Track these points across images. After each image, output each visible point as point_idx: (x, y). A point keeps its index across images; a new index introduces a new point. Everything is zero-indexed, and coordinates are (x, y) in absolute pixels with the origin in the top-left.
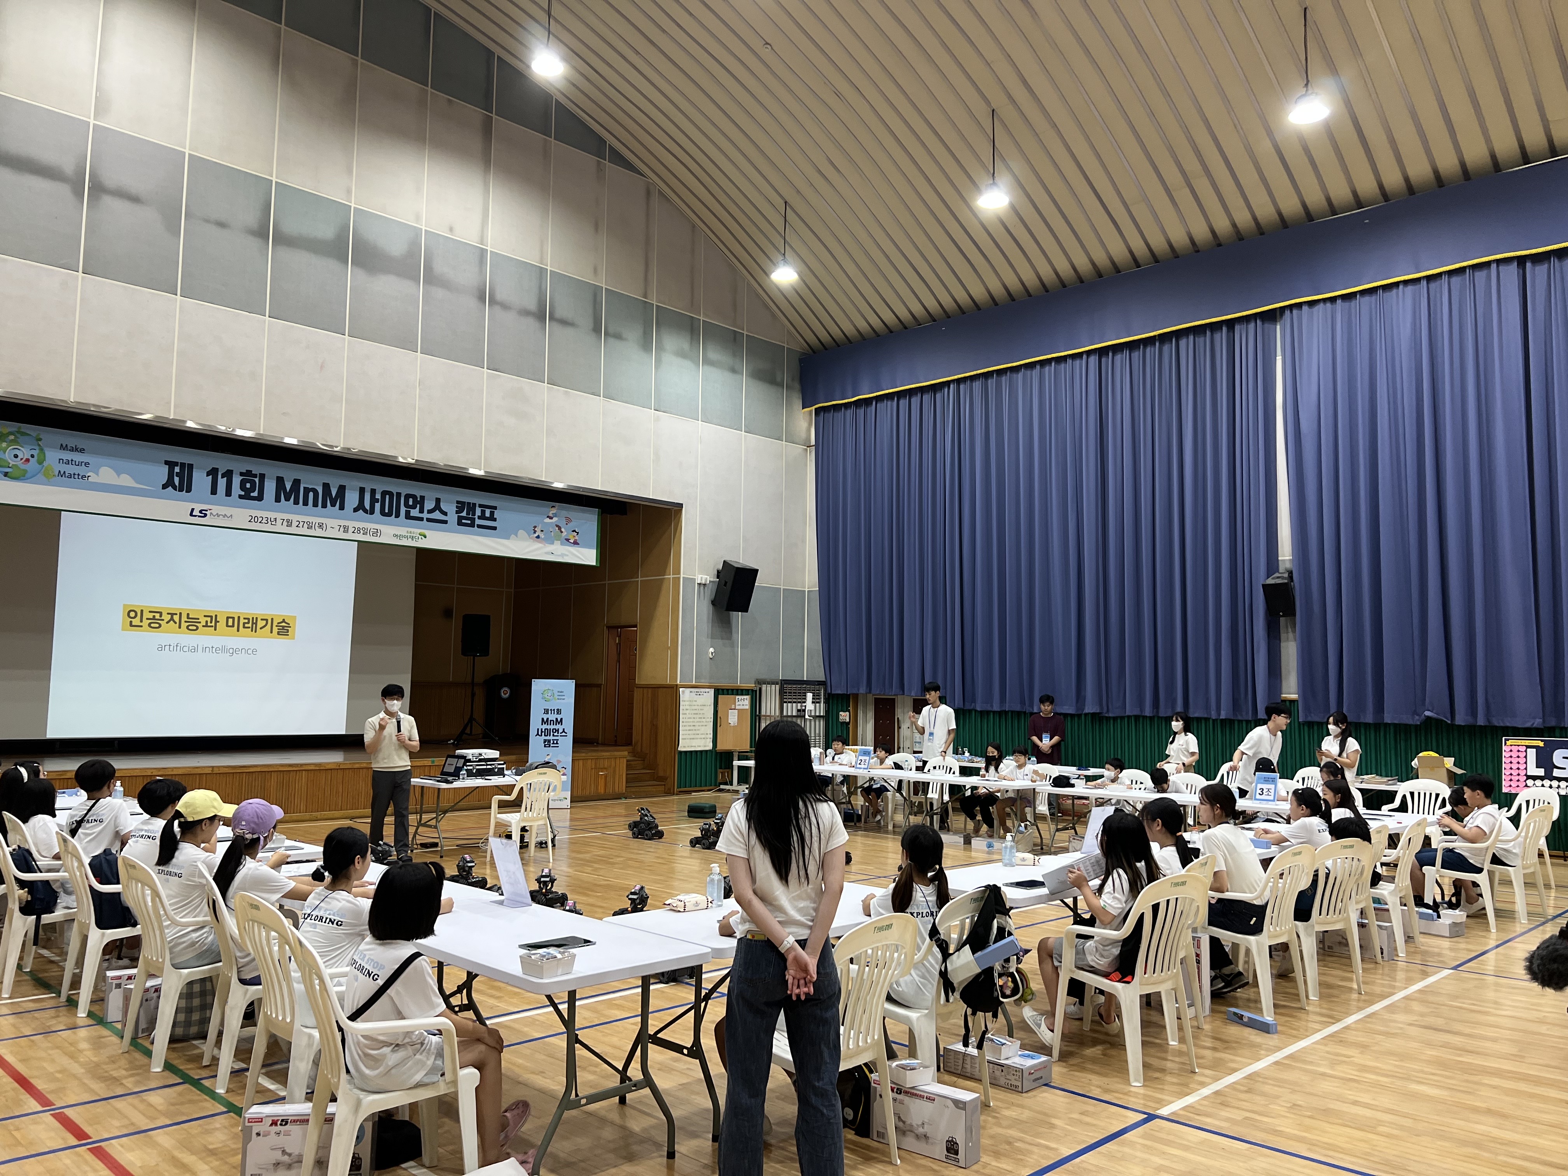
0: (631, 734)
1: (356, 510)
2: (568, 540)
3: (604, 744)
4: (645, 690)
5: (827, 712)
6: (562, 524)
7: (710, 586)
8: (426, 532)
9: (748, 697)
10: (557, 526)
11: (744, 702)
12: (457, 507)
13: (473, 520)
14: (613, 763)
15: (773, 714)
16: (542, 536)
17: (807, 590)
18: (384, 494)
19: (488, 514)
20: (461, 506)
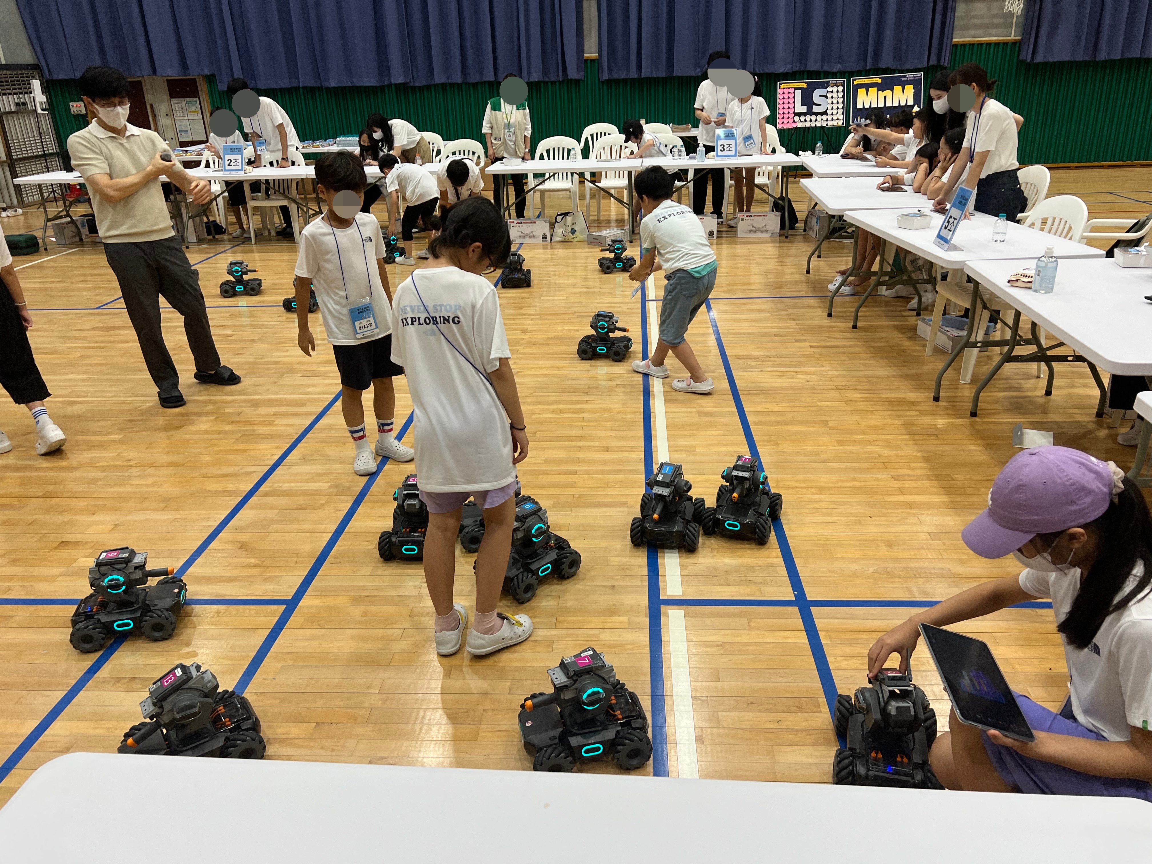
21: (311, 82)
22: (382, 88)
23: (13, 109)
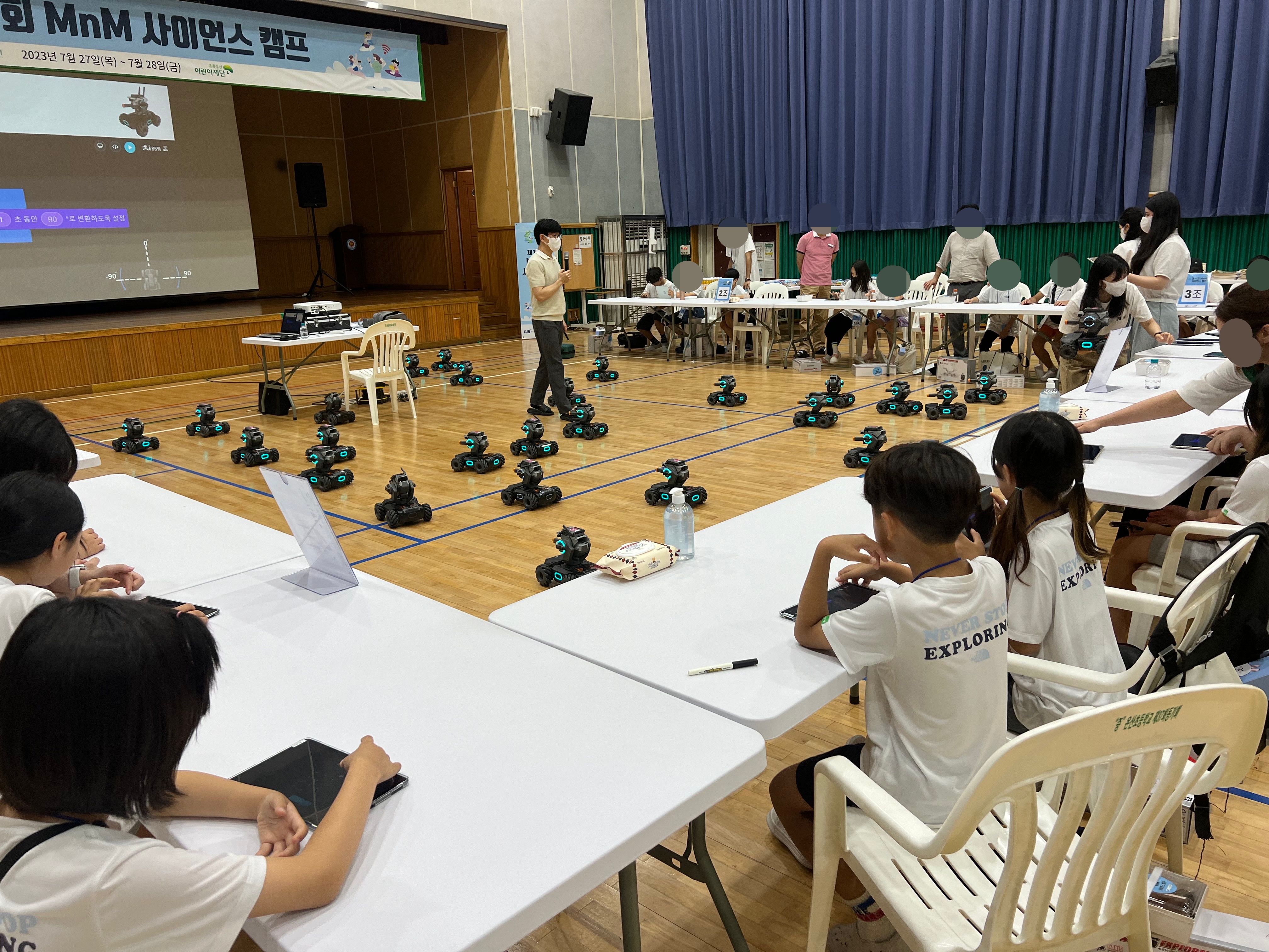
0: (480, 279)
1: (146, 40)
2: (388, 72)
3: (455, 290)
4: (488, 233)
5: (668, 246)
6: (380, 53)
7: (544, 119)
8: (232, 66)
9: (590, 236)
10: (375, 55)
11: (586, 241)
12: (261, 35)
13: (282, 50)
14: (465, 308)
15: (616, 251)
16: (360, 67)
17: (641, 120)
18: (175, 19)
19: (297, 43)
20: (265, 33)
21: (863, 227)
22: (927, 230)
23: (637, 250)
